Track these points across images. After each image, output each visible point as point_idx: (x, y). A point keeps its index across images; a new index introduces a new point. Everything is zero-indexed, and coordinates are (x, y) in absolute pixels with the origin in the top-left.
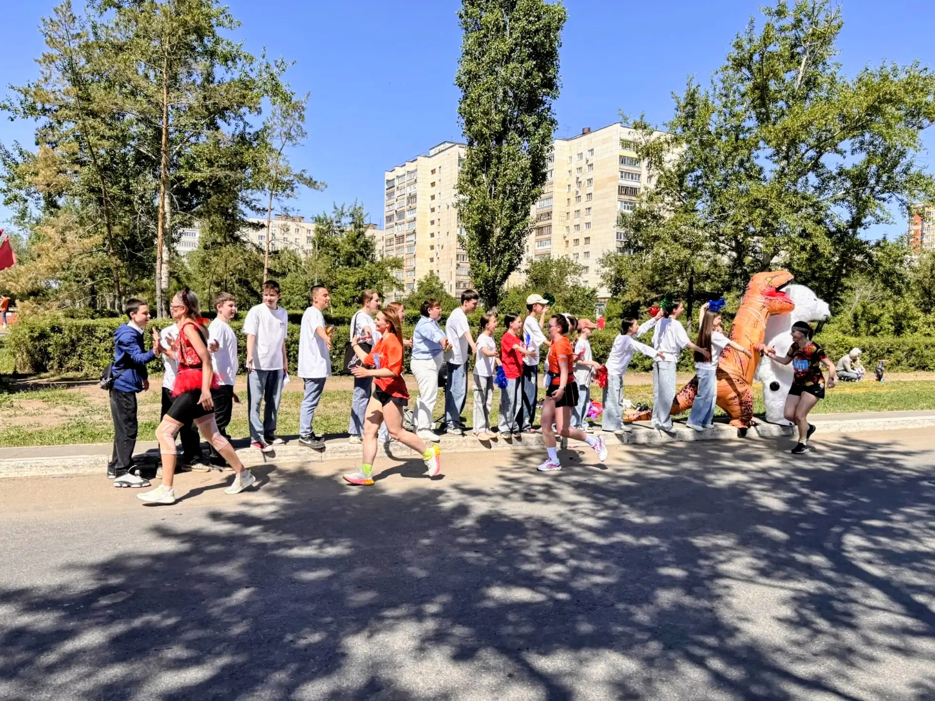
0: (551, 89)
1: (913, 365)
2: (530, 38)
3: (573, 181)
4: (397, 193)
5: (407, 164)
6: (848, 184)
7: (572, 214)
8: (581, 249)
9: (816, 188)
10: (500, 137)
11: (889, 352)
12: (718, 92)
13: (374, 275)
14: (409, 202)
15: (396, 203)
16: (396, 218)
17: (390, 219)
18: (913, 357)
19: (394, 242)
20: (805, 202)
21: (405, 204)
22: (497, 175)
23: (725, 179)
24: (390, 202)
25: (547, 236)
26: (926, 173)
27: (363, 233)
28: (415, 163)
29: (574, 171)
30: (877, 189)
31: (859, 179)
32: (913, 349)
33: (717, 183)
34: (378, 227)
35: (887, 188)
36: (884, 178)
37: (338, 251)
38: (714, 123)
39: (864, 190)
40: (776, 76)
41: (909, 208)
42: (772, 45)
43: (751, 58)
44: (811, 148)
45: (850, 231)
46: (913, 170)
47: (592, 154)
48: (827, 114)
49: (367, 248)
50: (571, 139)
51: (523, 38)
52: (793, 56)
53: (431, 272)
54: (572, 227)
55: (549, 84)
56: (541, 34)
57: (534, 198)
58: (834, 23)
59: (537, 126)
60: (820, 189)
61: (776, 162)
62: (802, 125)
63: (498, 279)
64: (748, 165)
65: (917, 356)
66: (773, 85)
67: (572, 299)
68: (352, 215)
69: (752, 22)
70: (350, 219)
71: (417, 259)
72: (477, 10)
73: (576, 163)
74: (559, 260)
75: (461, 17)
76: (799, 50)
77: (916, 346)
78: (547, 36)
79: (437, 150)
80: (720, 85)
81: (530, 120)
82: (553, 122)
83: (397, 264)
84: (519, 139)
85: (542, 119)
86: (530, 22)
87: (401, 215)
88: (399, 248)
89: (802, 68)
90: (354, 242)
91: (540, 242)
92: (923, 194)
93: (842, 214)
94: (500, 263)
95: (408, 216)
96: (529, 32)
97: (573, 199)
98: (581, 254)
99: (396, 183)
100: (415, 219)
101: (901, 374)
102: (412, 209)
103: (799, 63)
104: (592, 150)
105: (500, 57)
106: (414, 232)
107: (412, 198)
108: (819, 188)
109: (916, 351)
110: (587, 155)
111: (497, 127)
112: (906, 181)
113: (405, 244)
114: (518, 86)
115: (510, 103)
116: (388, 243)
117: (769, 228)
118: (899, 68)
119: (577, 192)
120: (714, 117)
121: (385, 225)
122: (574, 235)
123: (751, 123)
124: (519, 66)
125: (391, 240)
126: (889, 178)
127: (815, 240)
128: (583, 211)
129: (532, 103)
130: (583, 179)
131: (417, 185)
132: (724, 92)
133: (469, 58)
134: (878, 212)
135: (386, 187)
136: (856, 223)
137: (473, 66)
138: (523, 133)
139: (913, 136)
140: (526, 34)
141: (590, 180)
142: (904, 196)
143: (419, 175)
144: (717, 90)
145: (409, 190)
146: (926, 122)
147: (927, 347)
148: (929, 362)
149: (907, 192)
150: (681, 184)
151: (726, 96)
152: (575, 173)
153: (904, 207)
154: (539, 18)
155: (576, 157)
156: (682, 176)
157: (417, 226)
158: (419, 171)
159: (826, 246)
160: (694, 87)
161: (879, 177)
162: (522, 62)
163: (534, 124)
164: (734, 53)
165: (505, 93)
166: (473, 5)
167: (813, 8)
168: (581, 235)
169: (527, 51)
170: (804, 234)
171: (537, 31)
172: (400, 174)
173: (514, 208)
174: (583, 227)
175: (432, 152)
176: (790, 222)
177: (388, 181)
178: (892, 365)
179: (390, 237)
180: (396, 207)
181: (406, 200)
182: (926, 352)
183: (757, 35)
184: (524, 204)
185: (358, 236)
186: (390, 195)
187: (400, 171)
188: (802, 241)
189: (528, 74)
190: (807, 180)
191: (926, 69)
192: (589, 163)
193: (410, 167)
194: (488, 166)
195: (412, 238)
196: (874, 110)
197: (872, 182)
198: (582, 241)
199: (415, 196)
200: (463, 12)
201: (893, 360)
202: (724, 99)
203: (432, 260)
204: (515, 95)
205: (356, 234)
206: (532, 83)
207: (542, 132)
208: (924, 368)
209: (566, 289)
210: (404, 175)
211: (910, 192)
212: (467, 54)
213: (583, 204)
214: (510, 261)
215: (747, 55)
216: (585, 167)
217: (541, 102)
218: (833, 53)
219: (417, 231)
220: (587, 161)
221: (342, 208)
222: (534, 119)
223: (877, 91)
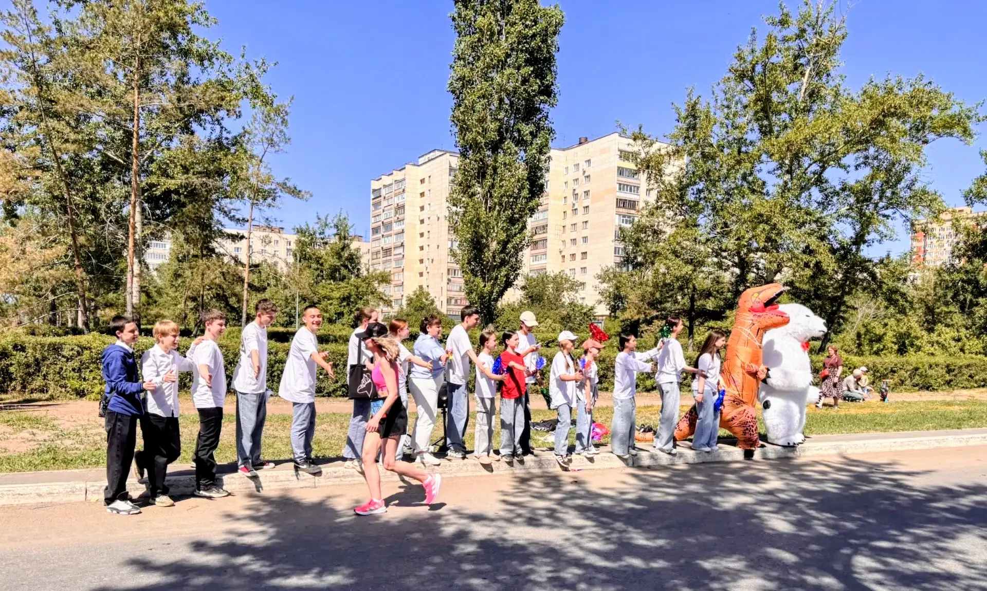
0: (549, 96)
1: (917, 385)
2: (526, 42)
3: (569, 193)
4: (384, 203)
5: (395, 172)
6: (852, 200)
7: (568, 227)
8: (578, 263)
9: (818, 203)
10: (495, 147)
11: (893, 372)
12: (719, 104)
13: (360, 289)
14: (396, 213)
15: (383, 214)
16: (382, 229)
17: (376, 230)
18: (917, 377)
19: (381, 255)
20: (809, 218)
21: (393, 215)
22: (493, 186)
23: (727, 193)
24: (377, 212)
25: (543, 250)
26: (930, 189)
27: (348, 246)
28: (403, 171)
29: (571, 183)
30: (881, 205)
31: (864, 195)
32: (917, 369)
33: (720, 197)
34: (363, 239)
35: (891, 204)
36: (888, 193)
37: (322, 265)
38: (716, 135)
39: (868, 206)
40: (778, 87)
41: (913, 224)
42: (775, 56)
43: (753, 69)
44: (815, 162)
45: (854, 248)
46: (918, 186)
47: (589, 165)
48: (830, 128)
49: (352, 261)
50: (568, 149)
51: (519, 43)
52: (796, 67)
53: (421, 287)
54: (568, 241)
55: (547, 91)
56: (538, 39)
57: (532, 210)
58: (838, 34)
59: (534, 135)
60: (824, 205)
61: (779, 176)
62: (805, 139)
63: (494, 295)
64: (750, 179)
65: (921, 376)
66: (775, 97)
67: (569, 317)
68: (336, 226)
69: (754, 33)
70: (335, 231)
71: (405, 273)
72: (471, 13)
73: (572, 174)
74: (556, 276)
75: (454, 19)
76: (802, 61)
77: (920, 366)
78: (544, 41)
79: (426, 158)
80: (721, 96)
81: (526, 129)
82: (551, 131)
83: (384, 279)
84: (516, 149)
85: (539, 128)
86: (527, 26)
87: (388, 226)
88: (386, 261)
89: (805, 80)
90: (340, 257)
91: (535, 256)
92: (927, 211)
93: (845, 231)
94: (496, 278)
95: (396, 228)
96: (526, 37)
97: (569, 212)
98: (578, 270)
99: (383, 192)
100: (403, 232)
101: (905, 394)
102: (399, 221)
103: (803, 74)
104: (589, 161)
105: (495, 62)
106: (402, 245)
107: (400, 208)
108: (823, 203)
109: (920, 371)
110: (584, 165)
111: (493, 136)
112: (910, 197)
113: (392, 257)
114: (515, 93)
115: (506, 111)
116: (375, 257)
117: (772, 244)
118: (904, 81)
119: (574, 205)
120: (716, 128)
121: (372, 237)
122: (570, 249)
123: (754, 136)
124: (515, 71)
125: (377, 253)
126: (893, 193)
127: (819, 257)
128: (580, 225)
129: (529, 112)
130: (580, 191)
131: (405, 195)
132: (725, 103)
133: (462, 62)
134: (881, 228)
135: (372, 197)
136: (859, 239)
137: (466, 71)
138: (520, 142)
139: (918, 151)
140: (522, 38)
141: (587, 193)
142: (909, 212)
143: (408, 185)
144: (719, 101)
145: (397, 201)
146: (931, 136)
147: (931, 366)
148: (932, 382)
149: (911, 208)
150: (682, 197)
151: (728, 107)
152: (572, 185)
153: (908, 223)
154: (535, 22)
155: (572, 168)
156: (683, 189)
157: (405, 238)
158: (407, 181)
159: (829, 263)
160: (694, 99)
161: (883, 192)
162: (519, 68)
163: (531, 133)
164: (736, 64)
165: (501, 100)
166: (467, 9)
167: (818, 18)
168: (578, 250)
169: (523, 56)
170: (808, 251)
171: (534, 36)
172: (387, 184)
173: (511, 220)
174: (580, 241)
175: (421, 161)
176: (794, 238)
177: (374, 191)
178: (895, 384)
179: (376, 249)
180: (382, 218)
181: (393, 211)
182: (930, 372)
183: (760, 46)
184: (521, 217)
185: (343, 249)
186: (376, 205)
187: (386, 180)
188: (806, 258)
189: (525, 81)
190: (810, 195)
191: (930, 83)
192: (586, 174)
193: (398, 175)
194: (484, 177)
195: (400, 250)
196: (878, 123)
197: (876, 197)
198: (579, 256)
199: (403, 207)
200: (456, 15)
201: (897, 380)
202: (726, 110)
203: (421, 274)
204: (512, 104)
205: (341, 245)
206: (529, 90)
207: (539, 142)
208: (928, 387)
209: (563, 306)
210: (391, 184)
211: (914, 208)
212: (459, 59)
213: (580, 218)
214: (507, 276)
215: (749, 67)
216: (581, 178)
217: (539, 110)
218: (837, 65)
219: (405, 244)
220: (584, 172)
221: (326, 219)
222: (531, 128)
223: (882, 104)
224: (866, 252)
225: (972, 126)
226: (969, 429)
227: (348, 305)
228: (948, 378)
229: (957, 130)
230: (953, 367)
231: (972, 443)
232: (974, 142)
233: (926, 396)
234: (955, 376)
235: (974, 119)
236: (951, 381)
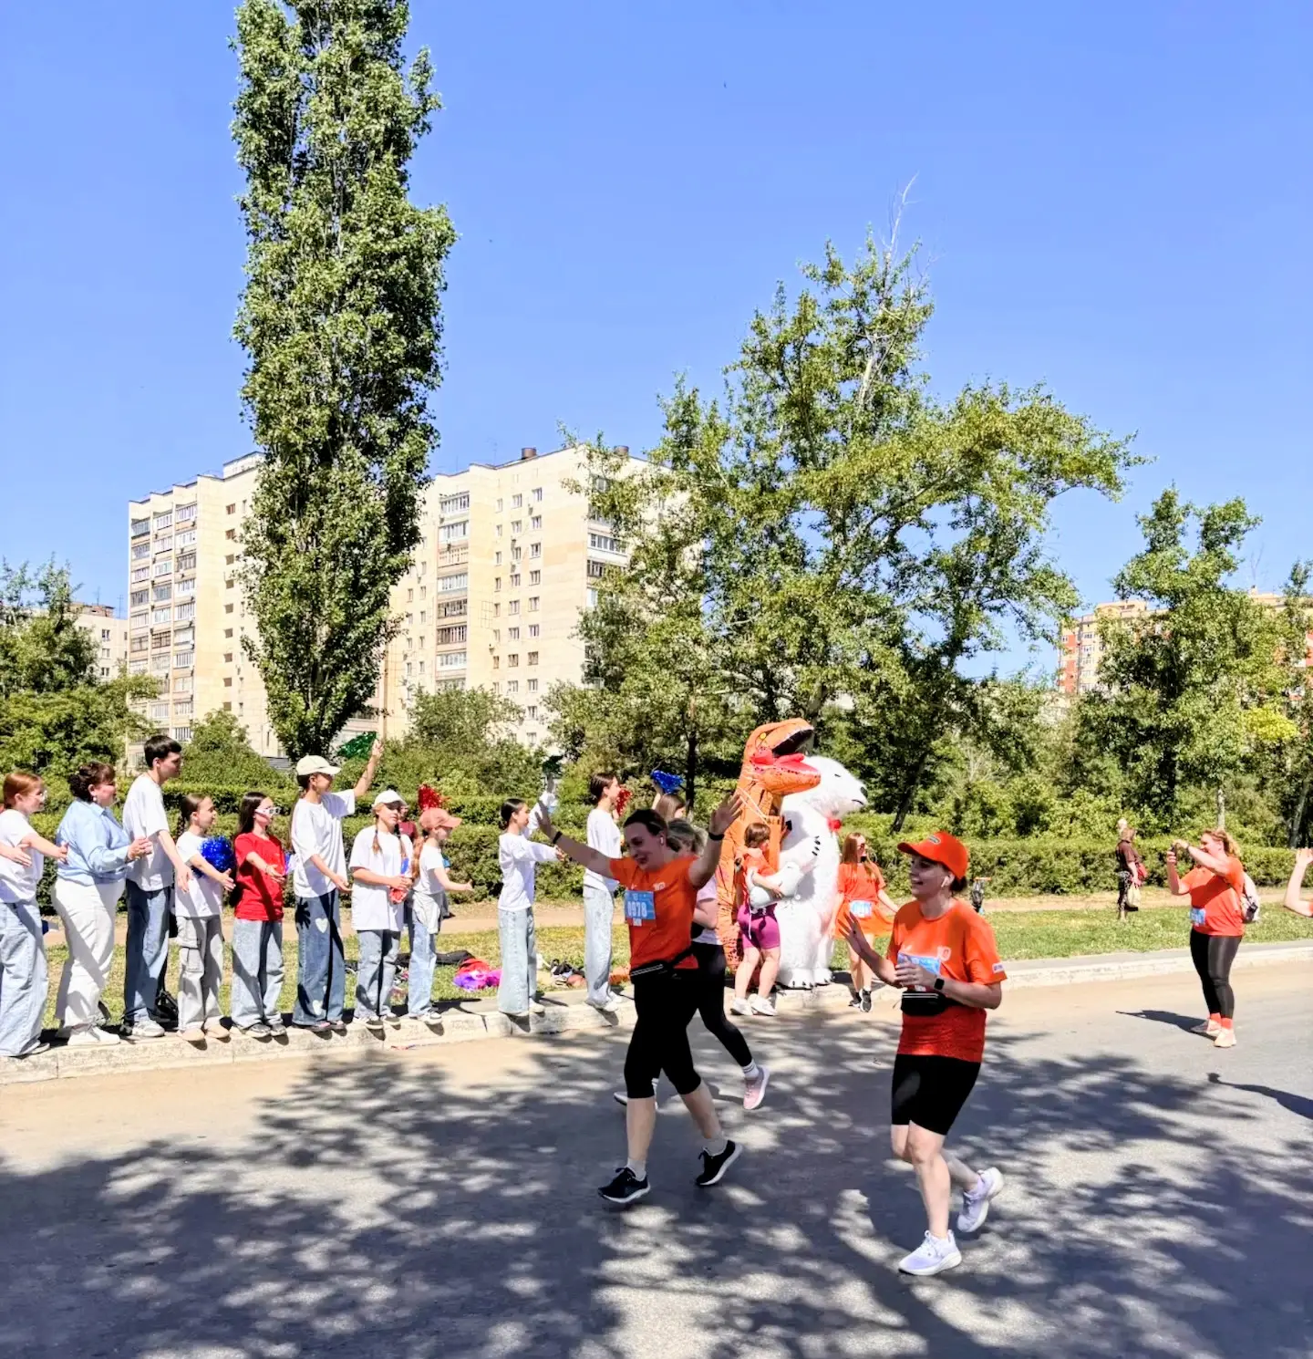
0: (426, 368)
1: (1037, 885)
2: (380, 267)
3: (505, 547)
4: (155, 547)
5: (175, 489)
6: (942, 581)
7: (505, 606)
8: (523, 672)
9: (889, 585)
10: (327, 454)
11: (1001, 863)
12: (736, 403)
13: (93, 709)
14: (180, 566)
15: (153, 567)
16: (152, 595)
17: (139, 597)
18: (1038, 872)
19: (149, 644)
20: (869, 610)
21: (172, 568)
22: (320, 524)
23: (748, 560)
24: (142, 563)
25: (459, 646)
26: (1055, 568)
27: (69, 623)
28: (193, 489)
29: (508, 528)
30: (986, 591)
31: (961, 575)
32: (1037, 859)
33: (736, 566)
34: (115, 613)
35: (1000, 591)
36: (995, 574)
37: (13, 659)
38: (729, 457)
39: (966, 592)
40: (822, 384)
41: (1030, 626)
42: (814, 332)
43: (781, 351)
44: (880, 515)
45: (945, 660)
46: (1038, 564)
47: (540, 498)
48: (899, 460)
49: (78, 657)
50: (502, 466)
51: (367, 266)
52: (851, 354)
53: (228, 706)
54: (505, 632)
55: (422, 360)
56: (403, 262)
57: (395, 572)
58: (918, 305)
59: (396, 436)
60: (897, 587)
61: (826, 536)
62: (860, 476)
63: (325, 725)
64: (782, 537)
65: (1043, 870)
66: (821, 402)
67: (498, 766)
68: (44, 586)
69: (781, 289)
70: (41, 595)
71: (197, 678)
72: (276, 202)
73: (511, 512)
74: (474, 692)
75: (244, 207)
76: (862, 344)
77: (1042, 854)
78: (414, 267)
79: (238, 467)
80: (739, 392)
81: (382, 426)
82: (428, 432)
83: (144, 689)
84: (363, 459)
85: (406, 423)
86: (379, 237)
87: (162, 590)
88: (160, 655)
89: (866, 375)
90: (52, 647)
91: (446, 657)
92: (1051, 604)
93: (928, 631)
94: (329, 693)
95: (179, 594)
96: (378, 256)
97: (506, 579)
98: (523, 683)
99: (154, 525)
100: (192, 601)
101: (1018, 900)
102: (184, 581)
103: (862, 367)
104: (539, 491)
105: (320, 296)
106: (191, 626)
107: (187, 557)
108: (897, 585)
109: (1042, 862)
110: (530, 498)
111: (318, 431)
112: (1027, 583)
113: (171, 649)
114: (359, 358)
115: (343, 389)
116: (137, 646)
117: (812, 650)
118: (1011, 390)
119: (514, 566)
120: (728, 448)
121: (130, 610)
122: (507, 646)
123: (787, 464)
124: (359, 318)
125: (141, 640)
126: (1002, 573)
127: (884, 674)
128: (524, 604)
129: (388, 394)
130: (525, 543)
131: (197, 533)
132: (746, 404)
133: (261, 291)
134: (983, 629)
135: (132, 534)
136: (954, 647)
137: (269, 308)
138: (370, 449)
139: (1038, 509)
140: (371, 258)
141: (537, 547)
142: (1023, 605)
143: (200, 514)
144: (735, 399)
145: (179, 543)
146: (1061, 483)
147: (1058, 855)
148: (1061, 880)
149: (1027, 599)
150: (672, 564)
151: (750, 410)
152: (509, 532)
153: (1024, 624)
154: (398, 232)
155: (509, 502)
156: (673, 548)
157: (197, 614)
158: (199, 507)
159: (903, 686)
160: (688, 393)
161: (986, 570)
162: (366, 312)
163: (391, 433)
164: (754, 340)
165: (335, 369)
166: (269, 190)
167: (886, 273)
168: (522, 647)
169: (375, 291)
170: (871, 665)
171: (394, 256)
172: (160, 510)
173: (356, 590)
174: (525, 632)
175: (228, 471)
176: (848, 643)
177: (136, 522)
178: (1005, 884)
179: (141, 632)
180: (152, 573)
181: (173, 562)
182: (1057, 864)
183: (792, 312)
184: (373, 583)
185: (59, 629)
186: (140, 550)
187: (160, 503)
188: (864, 676)
189: (379, 337)
190: (877, 570)
191: (1049, 397)
192: (535, 514)
193: (183, 496)
194: (302, 506)
195: (187, 636)
196: (975, 459)
197: (978, 579)
198: (523, 659)
199: (192, 555)
200: (249, 202)
201: (1007, 877)
202: (746, 417)
203: (228, 682)
204: (354, 374)
205: (53, 623)
206: (387, 355)
207: (406, 450)
208: (1054, 889)
209: (486, 747)
210: (170, 512)
211: (1032, 599)
212: (258, 283)
213: (525, 590)
214: (350, 692)
215: (774, 346)
216: (527, 520)
217: (408, 393)
218: (919, 357)
219: (195, 624)
220: (531, 510)
221: (23, 571)
222: (391, 423)
223: (977, 427)
224: (964, 667)
225: (1119, 471)
226: (1080, 957)
227: (68, 736)
228: (1083, 873)
229: (1098, 478)
230: (1091, 856)
231: (1078, 979)
232: (1124, 496)
233: (1050, 902)
234: (1095, 869)
235: (1122, 461)
236: (1089, 878)
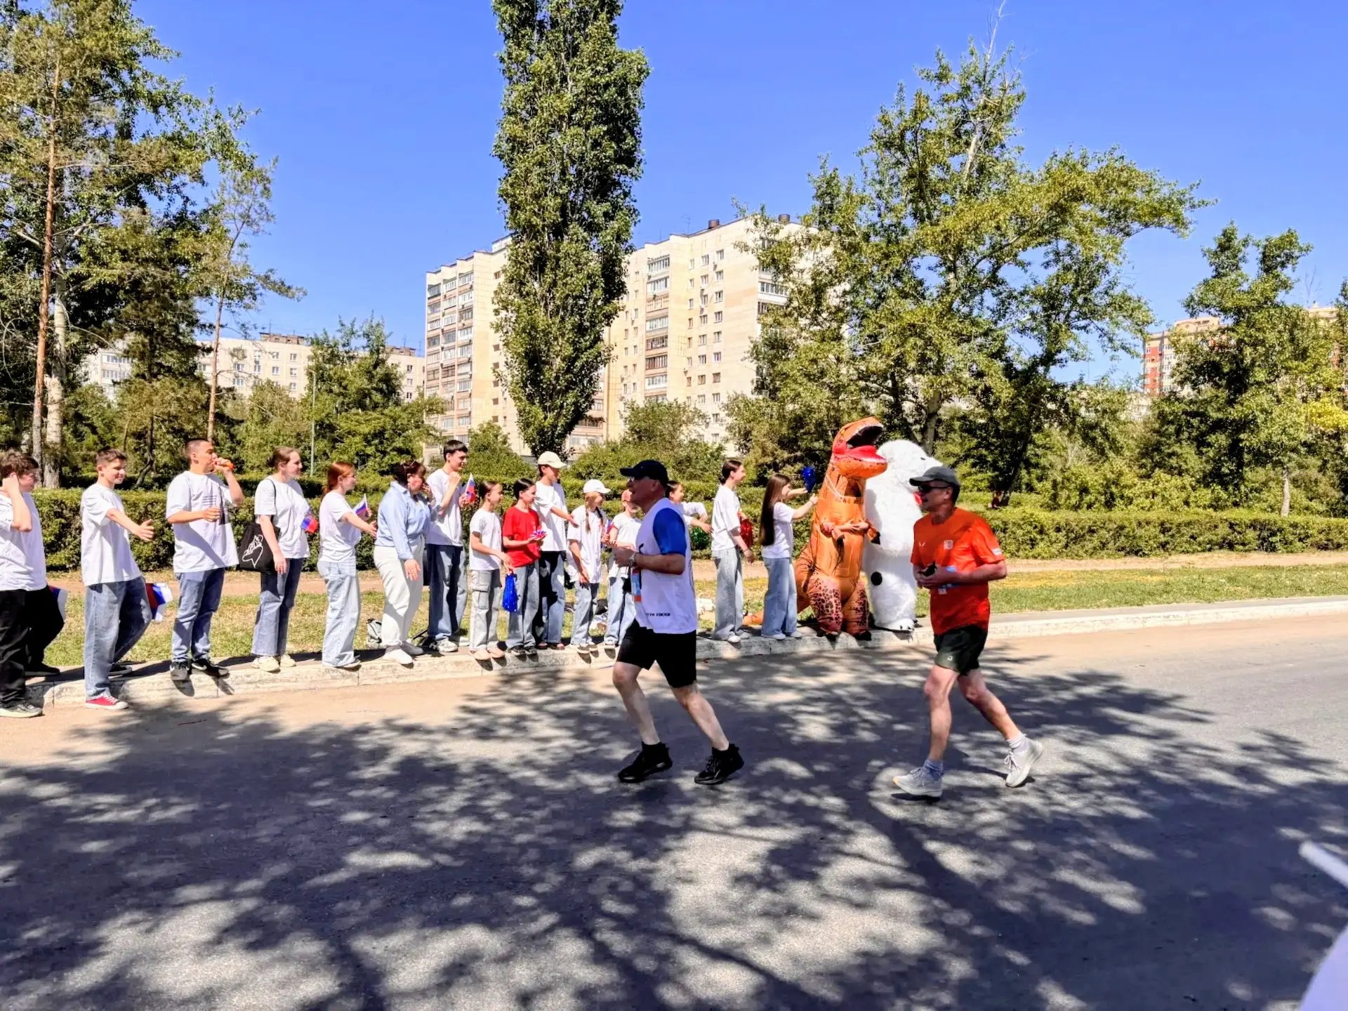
1: (1123, 549)
3: (696, 295)
6: (1035, 307)
8: (709, 388)
9: (993, 311)
11: (1091, 531)
12: (869, 177)
18: (1123, 538)
22: (554, 283)
23: (879, 297)
25: (661, 370)
26: (1132, 294)
30: (1073, 314)
31: (1051, 301)
32: (1122, 528)
33: (869, 302)
35: (1084, 313)
36: (1081, 300)
38: (860, 219)
39: (1057, 315)
41: (1111, 340)
42: (927, 120)
43: (902, 137)
44: (984, 258)
45: (1041, 369)
46: (1117, 291)
47: (721, 257)
50: (694, 235)
52: (959, 135)
54: (695, 359)
57: (609, 317)
58: (1012, 93)
59: (609, 217)
60: (1000, 313)
61: (941, 275)
63: (559, 430)
64: (905, 278)
66: (934, 174)
71: (473, 399)
73: (700, 269)
75: (502, 61)
76: (967, 127)
78: (622, 93)
80: (872, 168)
81: (599, 208)
82: (631, 213)
84: (585, 234)
85: (616, 207)
86: (597, 73)
89: (971, 150)
90: (371, 378)
92: (1128, 322)
94: (561, 407)
96: (596, 86)
97: (696, 319)
98: (709, 397)
103: (968, 144)
104: (721, 252)
108: (998, 311)
110: (714, 257)
111: (553, 216)
112: (1107, 305)
117: (927, 364)
118: (1089, 155)
119: (702, 309)
122: (697, 369)
126: (1086, 300)
127: (989, 381)
128: (710, 337)
130: (710, 292)
132: (877, 177)
133: (513, 118)
134: (1072, 345)
138: (590, 226)
139: (1116, 245)
141: (719, 294)
142: (1105, 324)
144: (869, 174)
146: (1136, 226)
147: (1140, 524)
148: (1143, 544)
149: (1108, 319)
150: (820, 301)
151: (881, 183)
152: (699, 283)
153: (1105, 338)
154: (610, 68)
155: (699, 261)
156: (819, 290)
159: (1004, 390)
160: (830, 172)
161: (1075, 298)
163: (605, 214)
164: (879, 129)
168: (708, 370)
169: (594, 111)
171: (607, 86)
173: (581, 331)
174: (711, 358)
178: (1095, 548)
182: (1139, 532)
183: (909, 106)
184: (594, 325)
185: (376, 366)
188: (971, 382)
189: (595, 144)
190: (983, 301)
191: (1122, 158)
192: (718, 269)
194: (542, 272)
196: (1061, 211)
197: (1067, 304)
198: (709, 378)
200: (505, 56)
201: (1097, 542)
202: (878, 187)
205: (372, 361)
207: (616, 226)
208: (1137, 552)
209: (681, 445)
211: (1112, 319)
212: (509, 113)
213: (711, 327)
216: (712, 274)
218: (1014, 133)
220: (715, 266)
224: (1056, 374)
225: (1185, 213)
228: (1162, 539)
229: (1167, 219)
230: (1168, 525)
232: (1189, 235)
233: (1134, 562)
234: (1173, 536)
235: (1188, 205)
236: (1167, 543)
